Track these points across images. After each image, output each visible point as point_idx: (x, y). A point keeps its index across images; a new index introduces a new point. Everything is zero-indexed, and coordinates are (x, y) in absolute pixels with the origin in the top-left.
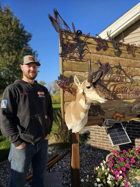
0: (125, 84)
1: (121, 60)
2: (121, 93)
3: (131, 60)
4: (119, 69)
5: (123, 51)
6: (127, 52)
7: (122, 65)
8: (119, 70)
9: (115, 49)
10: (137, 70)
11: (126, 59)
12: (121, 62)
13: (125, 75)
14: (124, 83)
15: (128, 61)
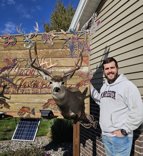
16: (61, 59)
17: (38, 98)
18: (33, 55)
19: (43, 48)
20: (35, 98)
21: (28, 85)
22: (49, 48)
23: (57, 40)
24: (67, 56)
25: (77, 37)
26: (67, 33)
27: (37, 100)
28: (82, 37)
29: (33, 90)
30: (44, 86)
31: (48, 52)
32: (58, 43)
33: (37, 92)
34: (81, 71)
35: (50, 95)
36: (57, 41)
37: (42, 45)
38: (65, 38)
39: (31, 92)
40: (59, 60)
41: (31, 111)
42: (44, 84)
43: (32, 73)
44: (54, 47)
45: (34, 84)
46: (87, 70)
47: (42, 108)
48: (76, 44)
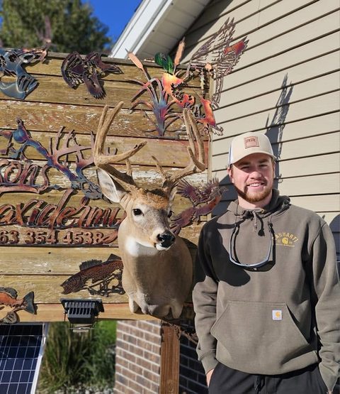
0: (41, 193)
1: (29, 110)
2: (19, 223)
3: (80, 110)
4: (19, 140)
5: (42, 80)
6: (62, 81)
7: (36, 127)
8: (18, 146)
9: (5, 74)
10: (112, 144)
11: (60, 107)
12: (31, 117)
13: (42, 164)
14: (36, 188)
15: (69, 114)
16: (125, 142)
17: (45, 260)
18: (31, 120)
19: (68, 101)
20: (36, 259)
21: (13, 216)
22: (86, 103)
23: (114, 83)
24: (144, 135)
25: (178, 81)
26: (145, 64)
27: (43, 266)
28: (191, 83)
29: (29, 234)
30: (69, 222)
31: (84, 115)
32: (119, 92)
33: (44, 241)
34: (188, 181)
35: (88, 249)
36: (114, 85)
37: (62, 90)
38: (138, 79)
39: (22, 239)
40: (120, 143)
41: (20, 302)
42: (68, 215)
43: (29, 179)
44: (105, 101)
45: (35, 214)
46: (206, 181)
47: (62, 289)
48: (173, 101)
